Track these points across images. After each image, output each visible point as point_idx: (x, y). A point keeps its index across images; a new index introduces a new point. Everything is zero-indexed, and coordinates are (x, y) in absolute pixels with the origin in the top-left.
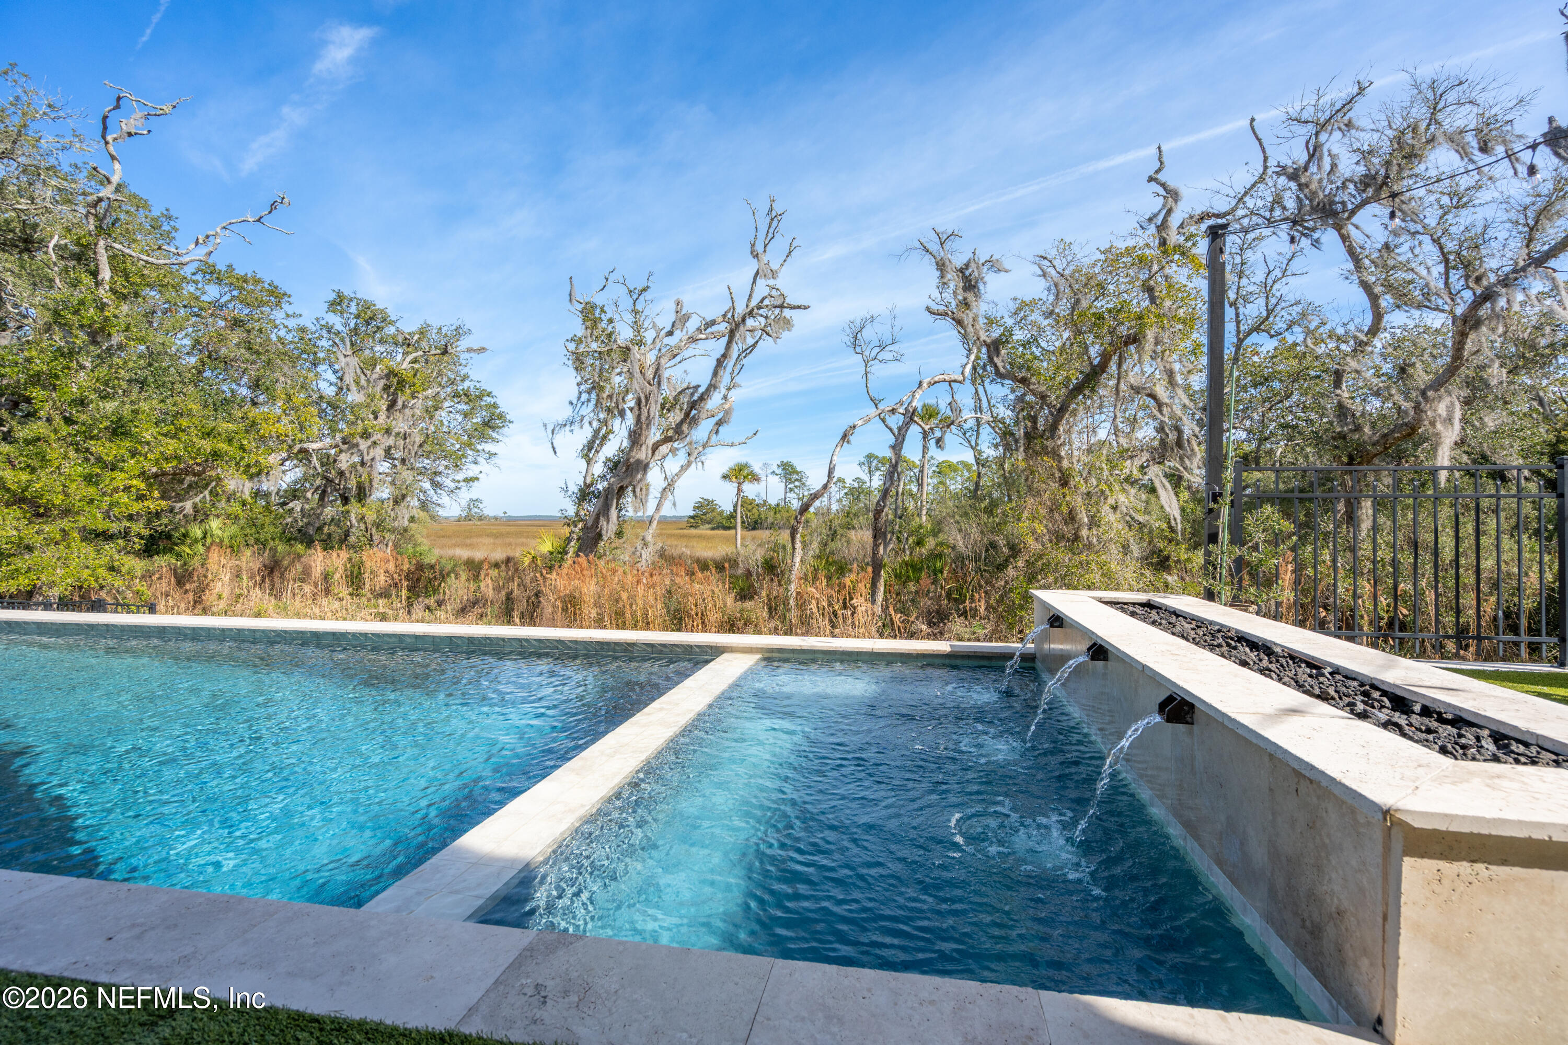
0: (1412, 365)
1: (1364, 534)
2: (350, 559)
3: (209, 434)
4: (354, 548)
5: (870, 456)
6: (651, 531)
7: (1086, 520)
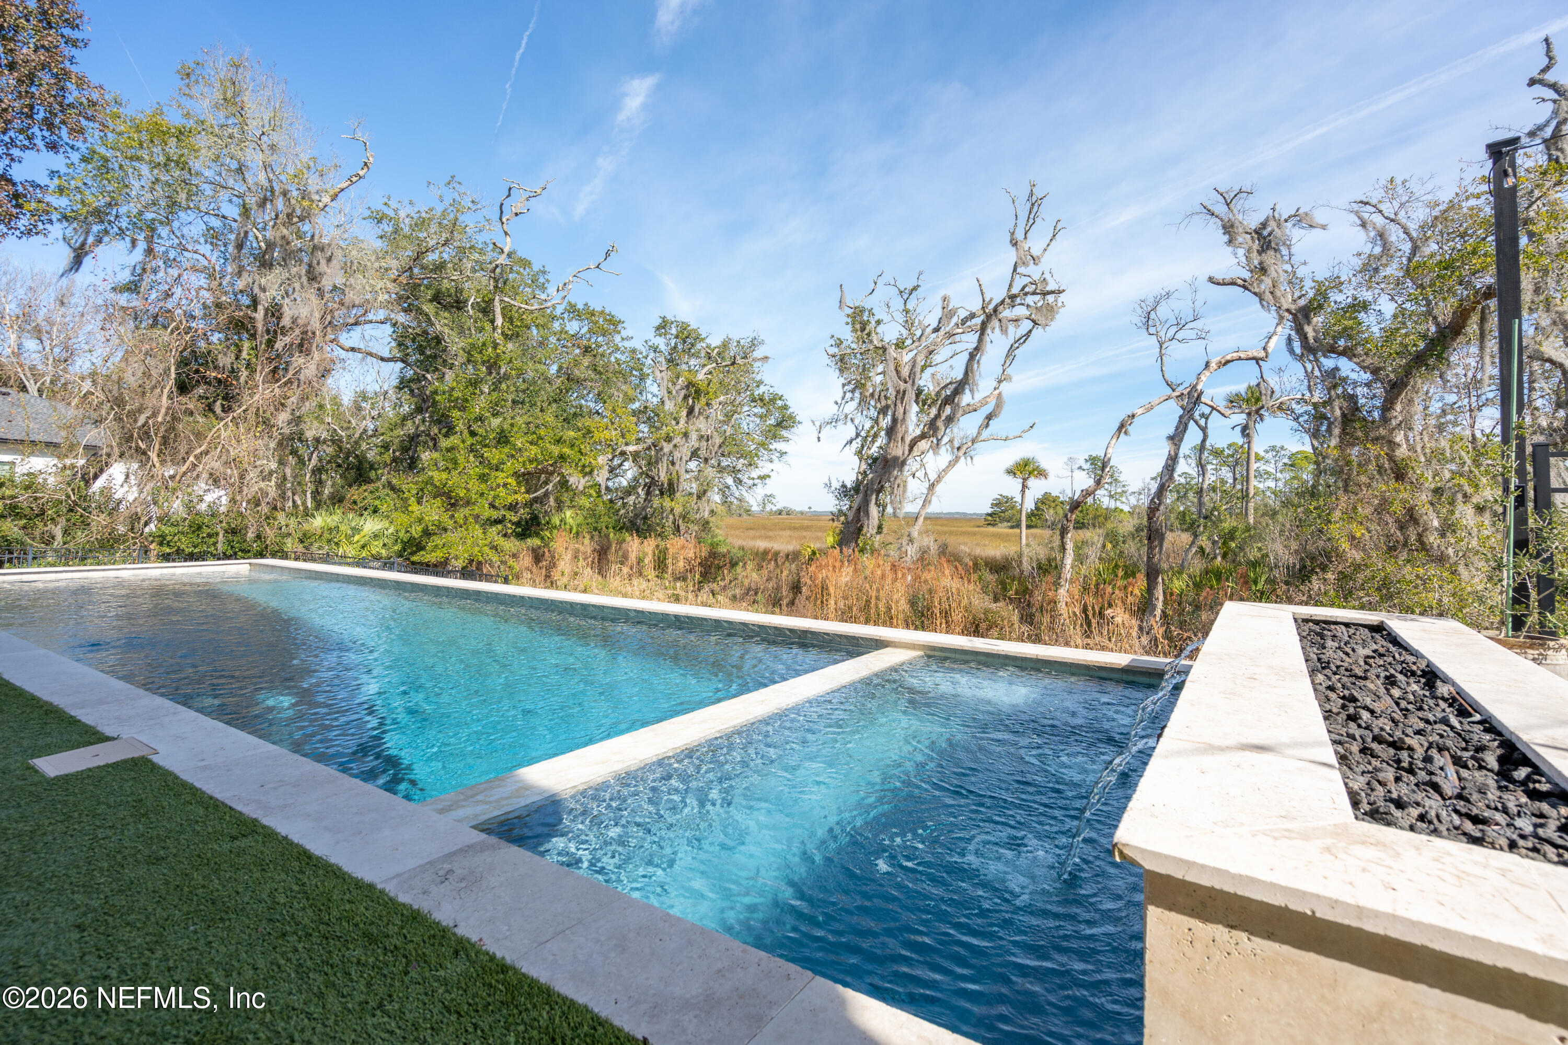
2: (657, 546)
3: (558, 441)
4: (661, 535)
6: (917, 527)
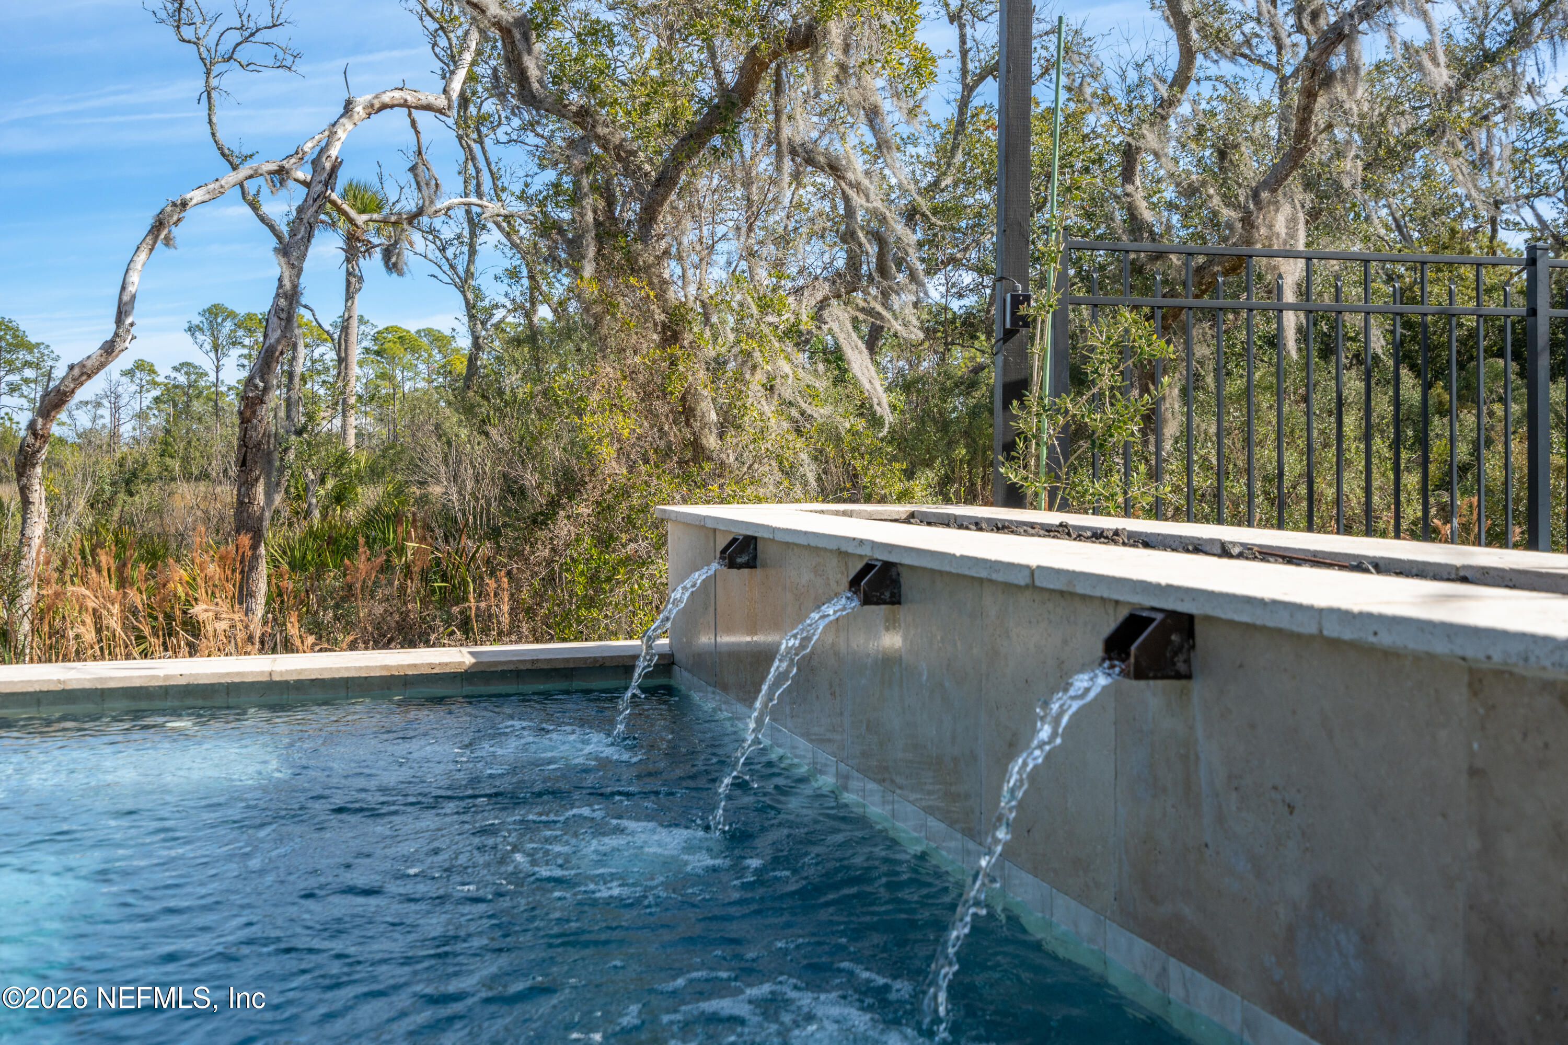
0: (1236, 146)
1: (1168, 446)
5: (215, 313)
7: (713, 417)
